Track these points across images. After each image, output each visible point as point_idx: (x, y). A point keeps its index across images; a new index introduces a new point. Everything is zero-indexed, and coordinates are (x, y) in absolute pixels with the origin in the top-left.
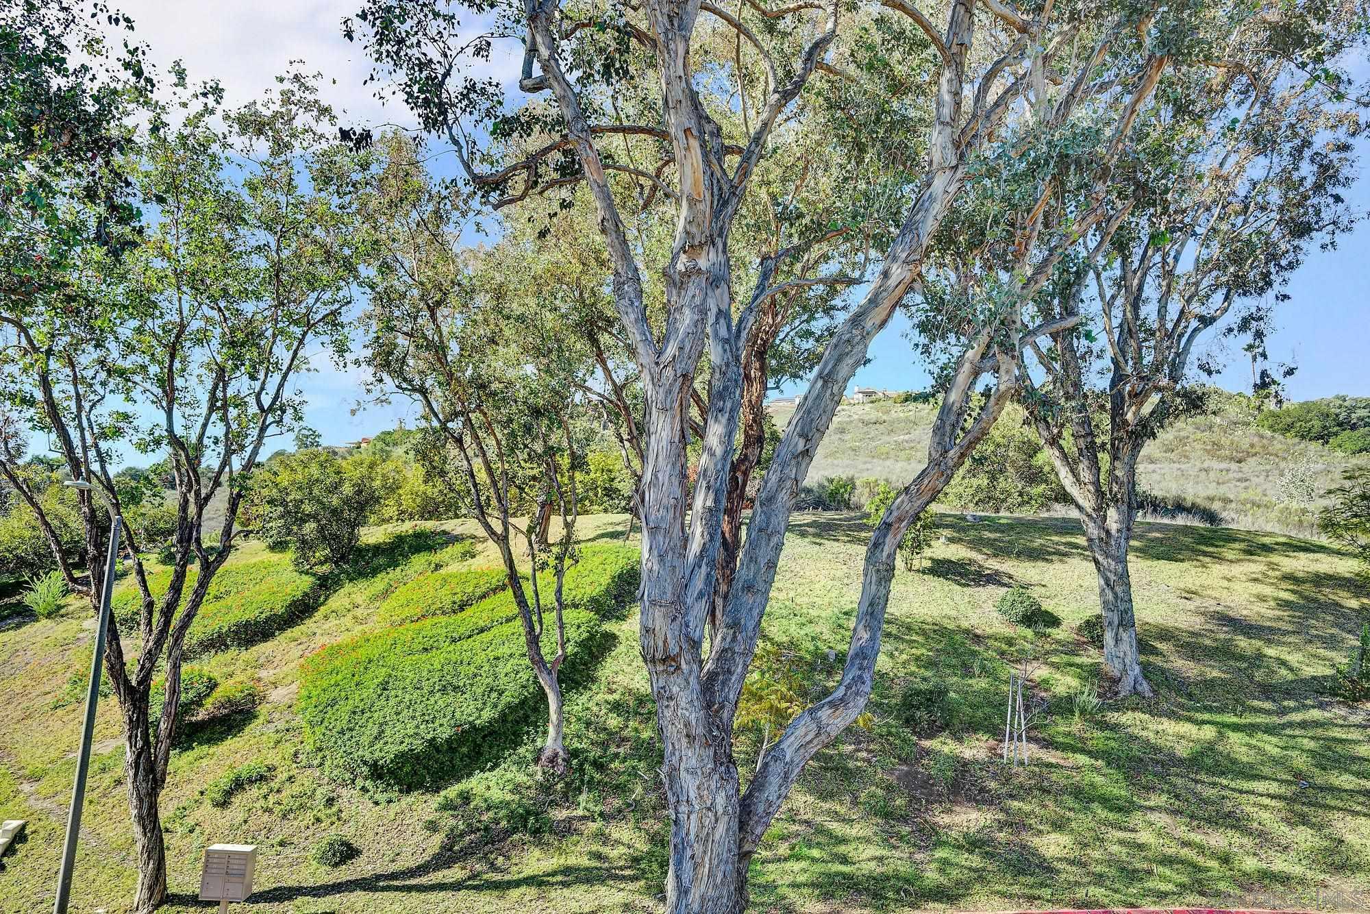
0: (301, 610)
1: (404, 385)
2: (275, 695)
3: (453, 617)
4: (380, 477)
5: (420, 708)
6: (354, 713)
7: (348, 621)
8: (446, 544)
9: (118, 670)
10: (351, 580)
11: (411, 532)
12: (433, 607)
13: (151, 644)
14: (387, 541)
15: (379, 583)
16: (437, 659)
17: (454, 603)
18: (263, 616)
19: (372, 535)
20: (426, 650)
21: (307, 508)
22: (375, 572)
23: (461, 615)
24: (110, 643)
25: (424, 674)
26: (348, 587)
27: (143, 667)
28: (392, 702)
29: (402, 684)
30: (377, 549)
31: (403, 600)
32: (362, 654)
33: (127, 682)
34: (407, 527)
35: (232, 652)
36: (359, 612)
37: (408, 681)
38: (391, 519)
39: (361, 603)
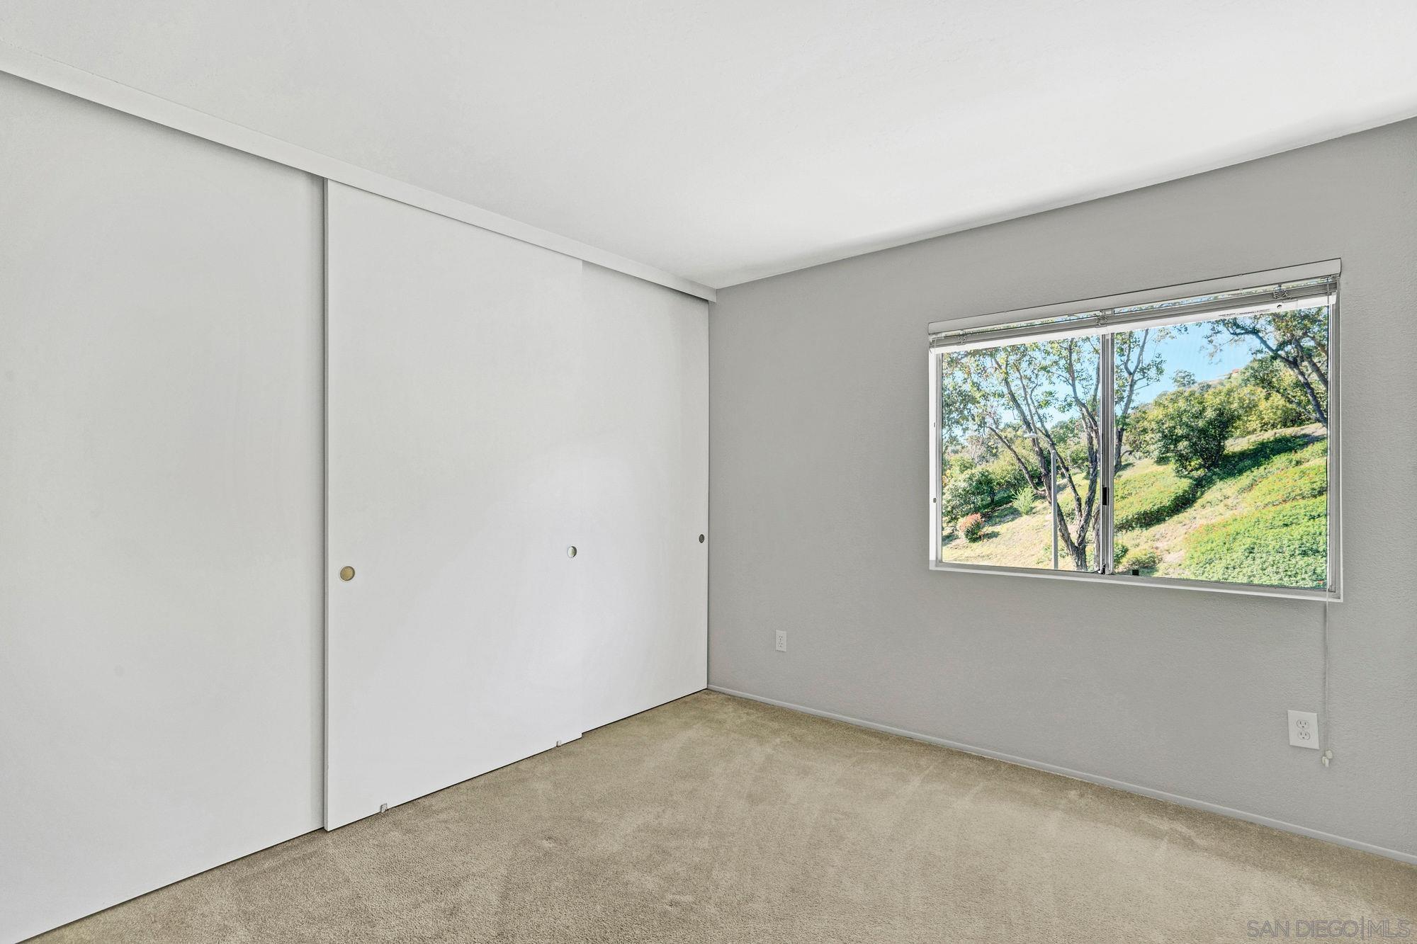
0: (1183, 503)
1: (1238, 331)
2: (1168, 558)
3: (1314, 500)
4: (1237, 401)
5: (1282, 567)
6: (1227, 568)
7: (1221, 508)
8: (1306, 444)
9: (1067, 538)
10: (1221, 480)
11: (1272, 439)
12: (1293, 494)
13: (1082, 522)
14: (1251, 447)
15: (1245, 479)
16: (1297, 531)
17: (1314, 489)
18: (1156, 508)
19: (1235, 445)
20: (1286, 525)
21: (1179, 432)
22: (1241, 472)
23: (1319, 498)
24: (1060, 521)
25: (1285, 542)
26: (1219, 484)
27: (1080, 536)
28: (1258, 561)
29: (1265, 550)
30: (1243, 455)
31: (1265, 490)
32: (1231, 529)
33: (1072, 544)
34: (1269, 435)
35: (1137, 531)
36: (1229, 502)
37: (1270, 548)
38: (1255, 430)
39: (1230, 495)
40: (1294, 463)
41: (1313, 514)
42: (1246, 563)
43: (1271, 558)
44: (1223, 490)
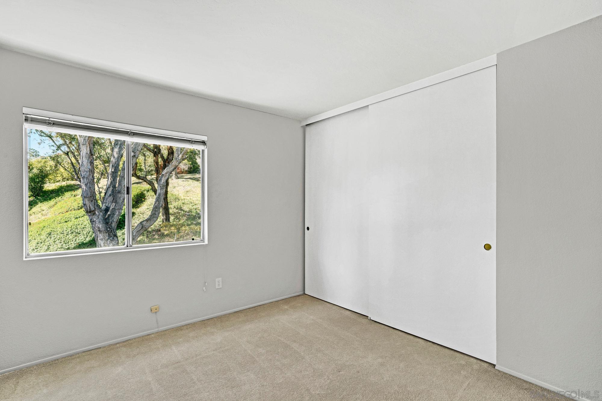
3: (78, 211)
4: (49, 166)
5: (63, 240)
6: (38, 243)
7: (39, 215)
10: (41, 202)
11: (65, 185)
12: (71, 209)
14: (56, 188)
15: (52, 202)
16: (70, 224)
17: (79, 207)
19: (49, 186)
20: (66, 222)
22: (50, 199)
23: (80, 210)
25: (65, 229)
26: (40, 204)
28: (53, 238)
30: (52, 192)
31: (59, 207)
32: (41, 225)
34: (64, 184)
36: (43, 212)
37: (58, 232)
38: (60, 181)
39: (44, 209)
40: (73, 195)
41: (77, 216)
42: (47, 240)
43: (58, 236)
44: (42, 206)
